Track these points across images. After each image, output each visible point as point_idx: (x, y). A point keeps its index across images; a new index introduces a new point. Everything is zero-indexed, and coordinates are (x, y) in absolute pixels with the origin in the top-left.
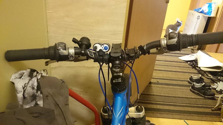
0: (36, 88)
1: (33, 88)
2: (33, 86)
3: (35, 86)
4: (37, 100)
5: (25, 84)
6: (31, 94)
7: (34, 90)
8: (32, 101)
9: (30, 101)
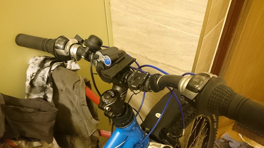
0: (46, 80)
1: (43, 79)
2: (44, 77)
3: (45, 77)
4: (46, 92)
5: (33, 73)
6: (41, 85)
7: (44, 81)
8: (41, 91)
9: (39, 91)
